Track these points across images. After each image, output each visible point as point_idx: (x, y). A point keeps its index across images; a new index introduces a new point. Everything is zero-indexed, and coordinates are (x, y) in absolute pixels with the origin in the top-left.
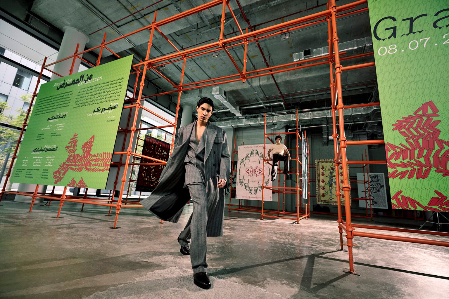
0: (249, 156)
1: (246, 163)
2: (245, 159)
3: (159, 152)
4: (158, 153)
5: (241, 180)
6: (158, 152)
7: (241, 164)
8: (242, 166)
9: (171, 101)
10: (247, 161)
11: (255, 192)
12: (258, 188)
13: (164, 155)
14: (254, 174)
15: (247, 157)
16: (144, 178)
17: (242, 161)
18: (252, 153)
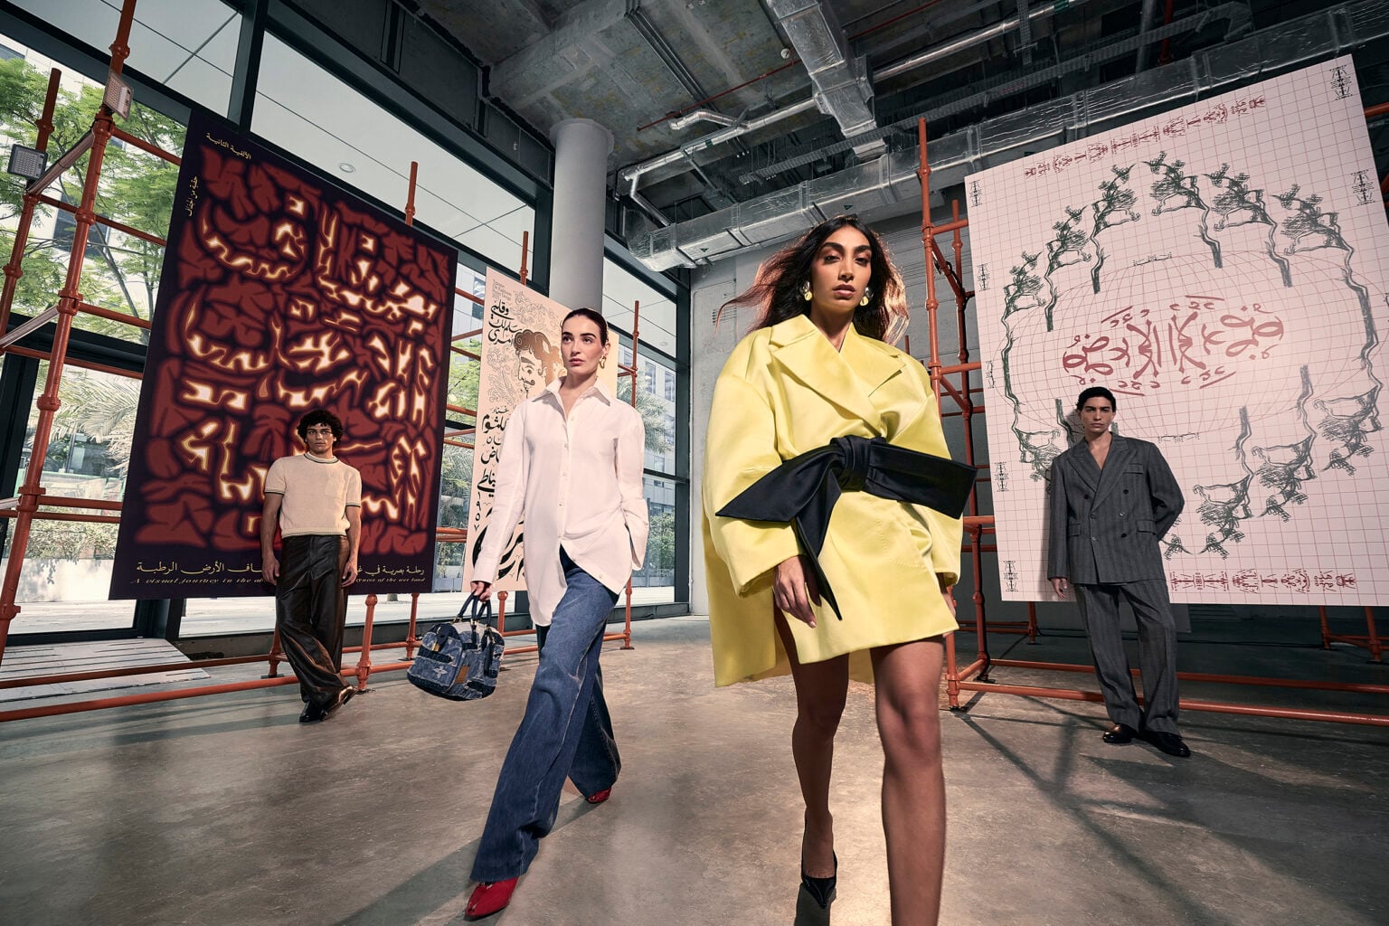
0: (1087, 224)
1: (1062, 288)
2: (1043, 263)
3: (361, 288)
4: (353, 299)
5: (1034, 441)
6: (345, 284)
7: (1011, 307)
8: (1028, 320)
9: (486, 93)
10: (1072, 276)
11: (1214, 529)
12: (1242, 489)
13: (409, 316)
14: (1169, 373)
15: (1066, 237)
16: (212, 477)
17: (1022, 282)
18: (1113, 197)
